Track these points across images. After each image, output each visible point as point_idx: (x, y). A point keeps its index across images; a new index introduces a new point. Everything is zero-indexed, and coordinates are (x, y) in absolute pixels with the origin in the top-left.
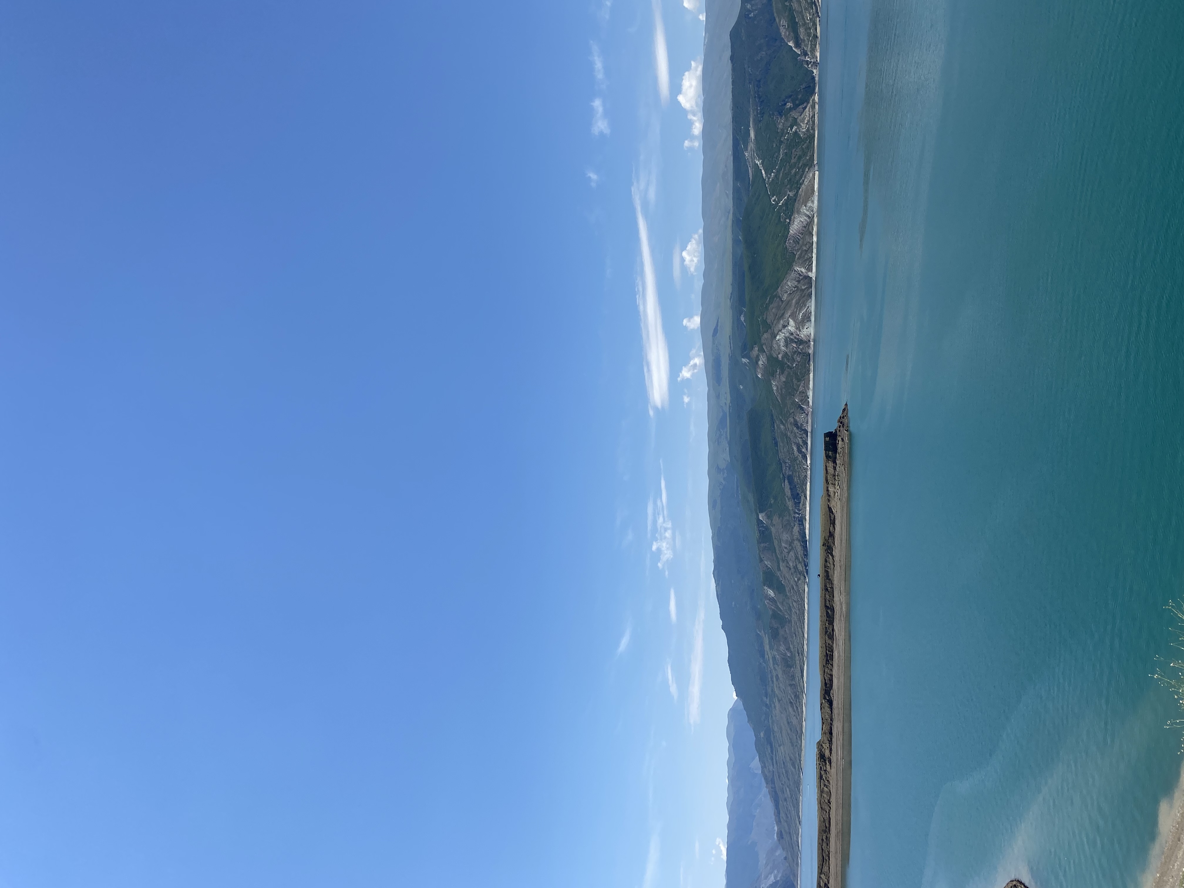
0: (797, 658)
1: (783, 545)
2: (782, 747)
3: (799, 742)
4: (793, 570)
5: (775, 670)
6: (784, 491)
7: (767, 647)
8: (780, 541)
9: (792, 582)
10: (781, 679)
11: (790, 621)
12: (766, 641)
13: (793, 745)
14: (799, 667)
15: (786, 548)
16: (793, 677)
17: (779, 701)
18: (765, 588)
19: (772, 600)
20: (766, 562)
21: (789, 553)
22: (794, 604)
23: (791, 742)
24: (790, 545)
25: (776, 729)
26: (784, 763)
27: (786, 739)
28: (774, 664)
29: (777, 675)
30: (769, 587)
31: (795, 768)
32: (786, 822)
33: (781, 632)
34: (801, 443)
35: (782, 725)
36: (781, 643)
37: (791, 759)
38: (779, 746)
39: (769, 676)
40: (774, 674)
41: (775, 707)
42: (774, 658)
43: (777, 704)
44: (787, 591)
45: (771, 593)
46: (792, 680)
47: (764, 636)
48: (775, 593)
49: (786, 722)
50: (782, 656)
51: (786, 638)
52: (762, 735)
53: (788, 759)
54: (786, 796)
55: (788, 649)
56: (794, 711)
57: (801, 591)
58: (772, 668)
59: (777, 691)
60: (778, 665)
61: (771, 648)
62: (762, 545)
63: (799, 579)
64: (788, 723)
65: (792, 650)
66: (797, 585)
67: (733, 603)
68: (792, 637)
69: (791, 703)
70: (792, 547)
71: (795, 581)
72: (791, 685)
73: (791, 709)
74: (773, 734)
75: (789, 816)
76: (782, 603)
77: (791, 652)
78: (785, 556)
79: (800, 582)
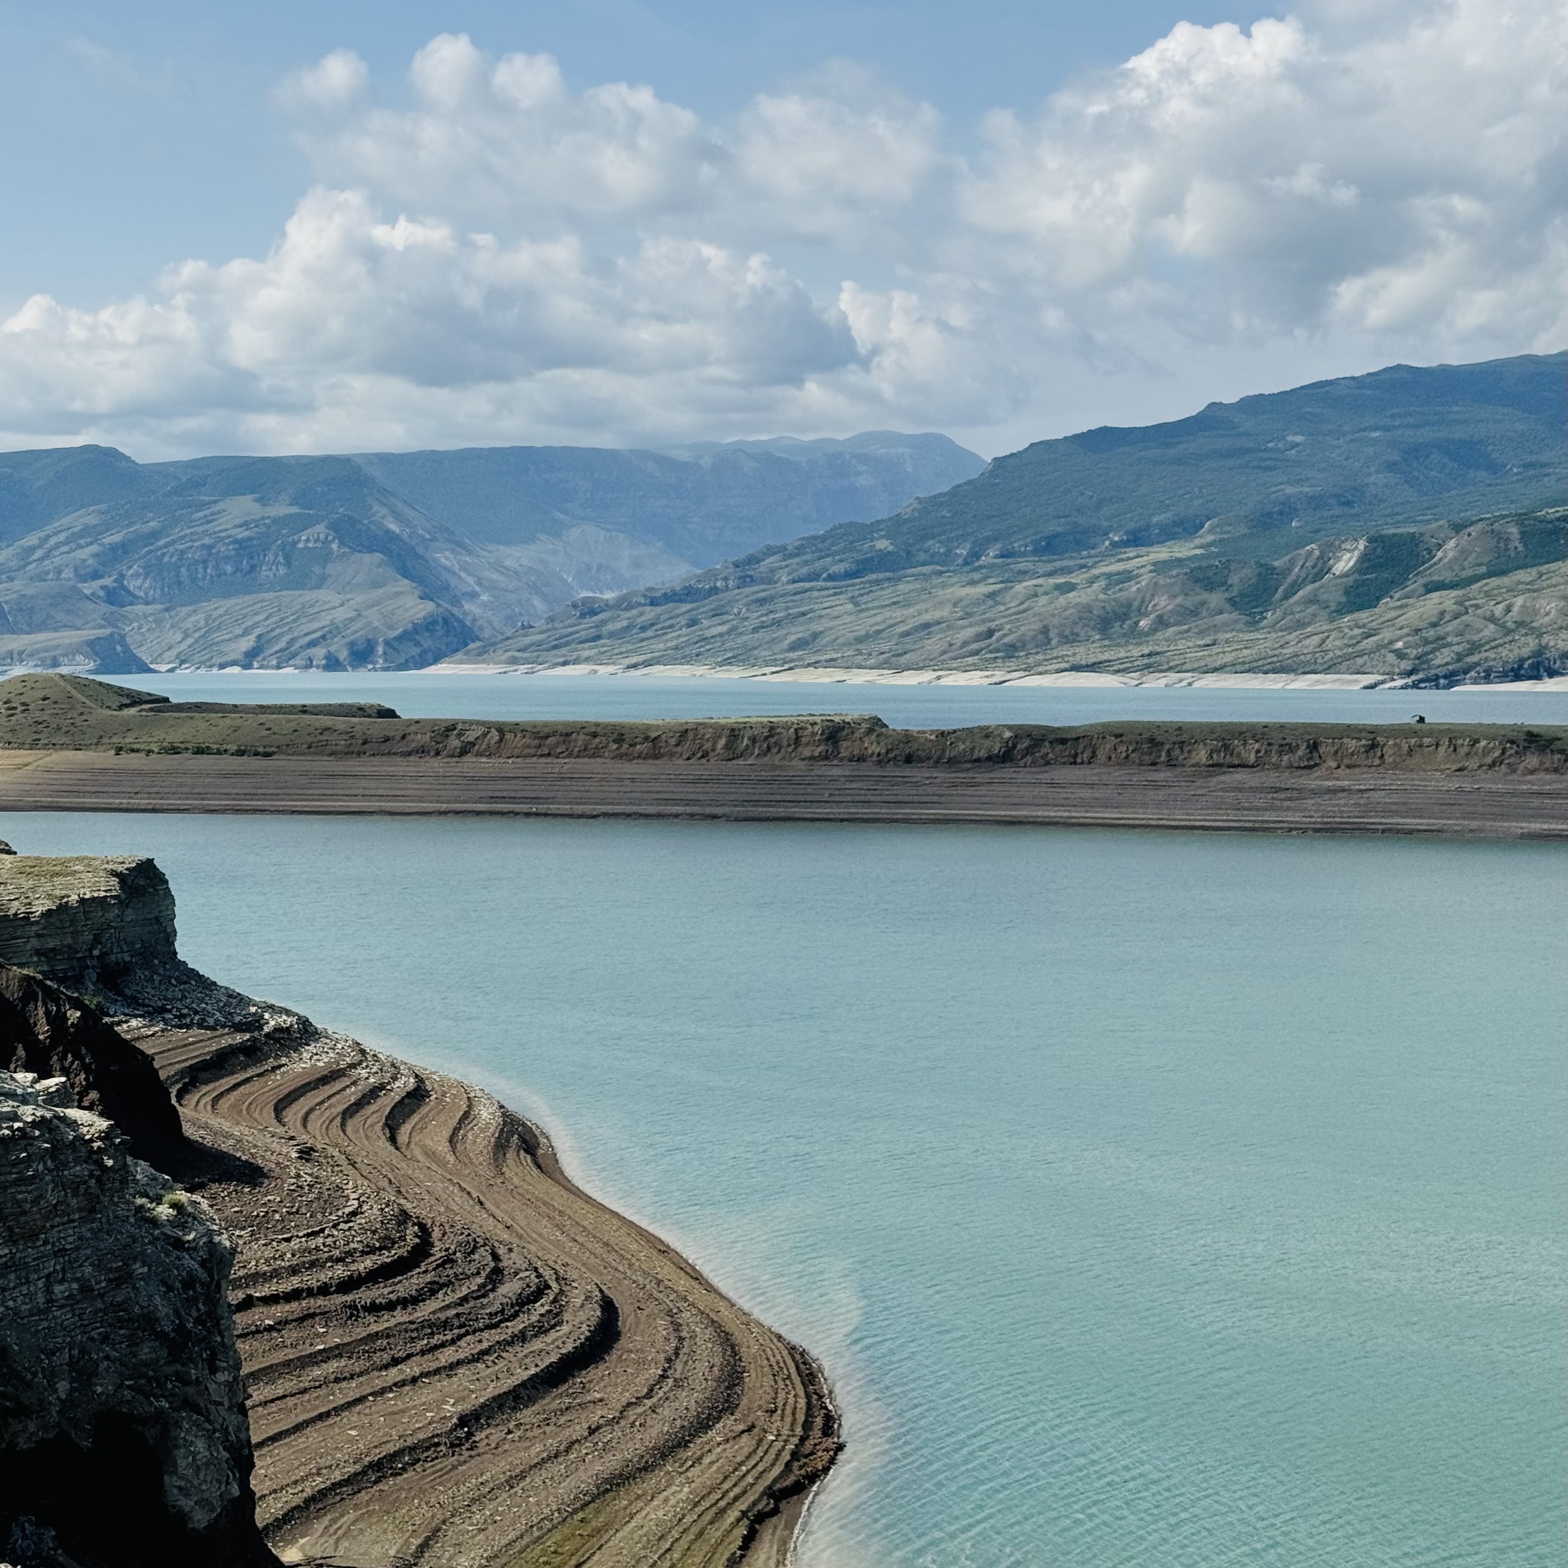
0: (1136, 652)
1: (1519, 601)
2: (850, 607)
3: (871, 662)
4: (1431, 634)
5: (1091, 582)
7: (1161, 553)
8: (1532, 589)
9: (1386, 635)
10: (1062, 600)
11: (1253, 624)
12: (1183, 550)
13: (859, 640)
14: (1106, 656)
15: (1508, 610)
16: (1070, 639)
17: (991, 595)
18: (1362, 545)
19: (1321, 570)
20: (1452, 543)
21: (1492, 619)
22: (1316, 640)
23: (867, 636)
24: (1520, 624)
25: (903, 587)
26: (804, 614)
27: (878, 618)
28: (1109, 576)
29: (1071, 587)
30: (1364, 558)
31: (792, 648)
32: (629, 627)
33: (1216, 599)
35: (920, 606)
36: (1179, 600)
37: (815, 636)
38: (853, 600)
39: (1068, 564)
40: (1074, 579)
41: (973, 583)
42: (1127, 577)
43: (982, 589)
44: (1356, 615)
45: (1345, 562)
46: (1061, 635)
47: (1198, 541)
48: (1346, 575)
49: (927, 618)
50: (1136, 604)
51: (1194, 613)
52: (884, 543)
53: (816, 627)
54: (706, 623)
55: (1161, 623)
56: (965, 644)
57: (1360, 661)
58: (1096, 572)
59: (1021, 588)
60: (1105, 590)
61: (1160, 567)
62: (1514, 530)
63: (1400, 655)
64: (926, 626)
65: (1159, 636)
66: (1379, 647)
67: (1299, 439)
68: (1201, 633)
69: (990, 633)
70: (1509, 632)
71: (1392, 642)
72: (1045, 631)
73: (969, 632)
74: (889, 579)
75: (649, 633)
76: (1312, 600)
77: (1152, 631)
78: (1477, 607)
79: (1391, 658)
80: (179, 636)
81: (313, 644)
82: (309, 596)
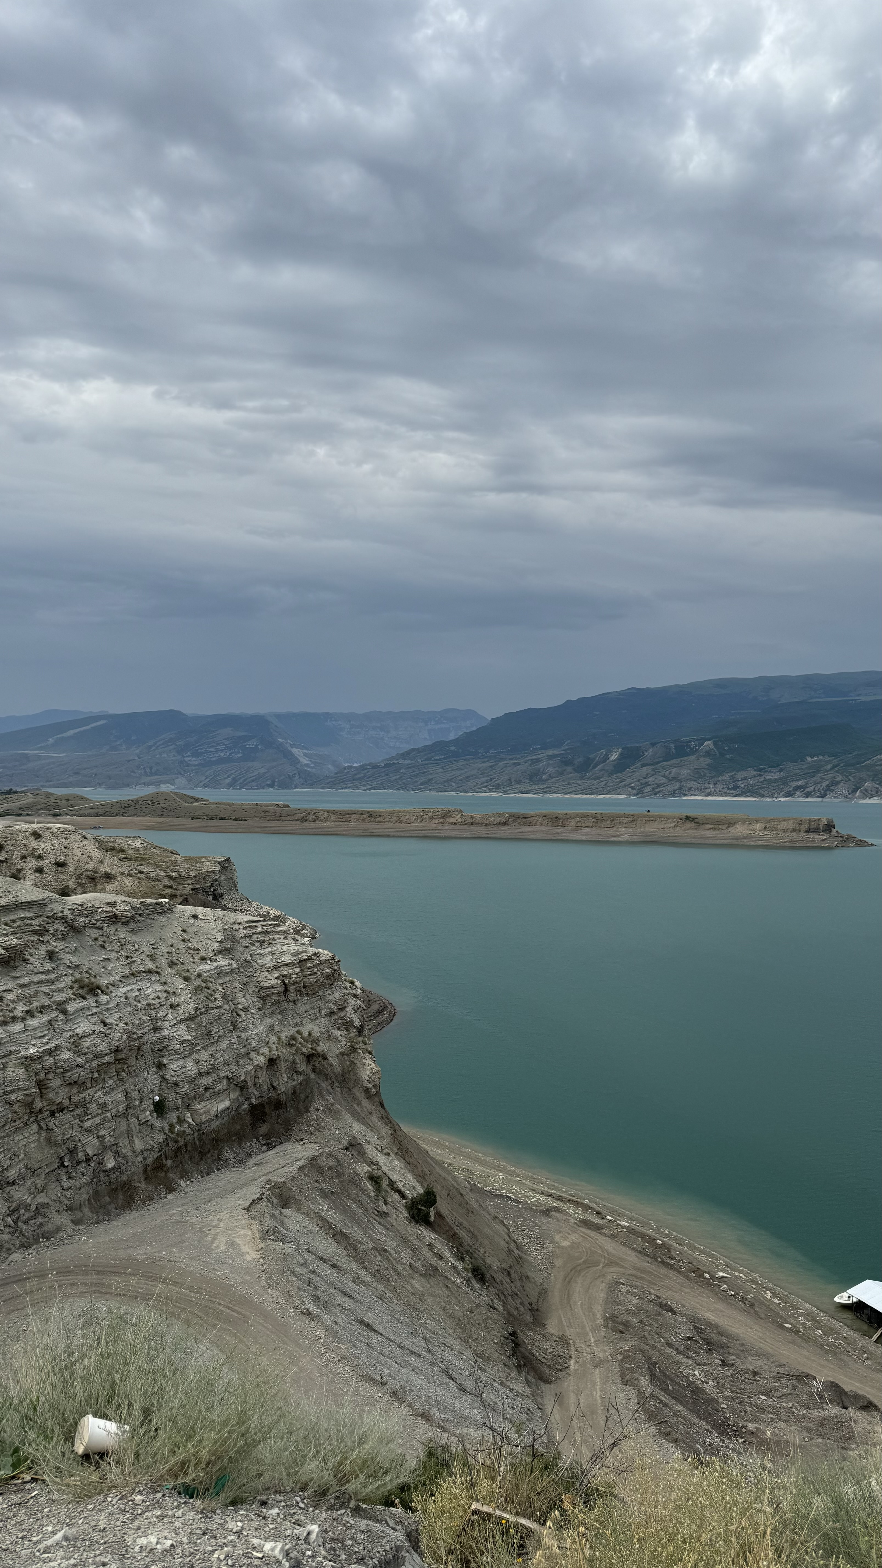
0: (541, 787)
1: (674, 770)
2: (441, 770)
3: (450, 789)
4: (644, 781)
5: (526, 762)
6: (743, 770)
7: (550, 752)
8: (678, 766)
9: (628, 781)
10: (515, 769)
11: (582, 778)
12: (557, 752)
13: (445, 782)
14: (531, 788)
15: (670, 773)
16: (519, 782)
17: (491, 767)
18: (620, 750)
19: (605, 759)
20: (651, 750)
21: (664, 776)
22: (604, 783)
23: (448, 780)
24: (674, 778)
25: (460, 763)
26: (425, 772)
27: (451, 774)
28: (532, 760)
29: (519, 764)
30: (621, 754)
31: (422, 784)
32: (364, 776)
33: (569, 769)
34: (807, 790)
35: (466, 770)
36: (556, 769)
37: (430, 780)
38: (442, 768)
39: (518, 756)
40: (520, 761)
41: (484, 762)
42: (538, 761)
43: (488, 764)
44: (618, 775)
45: (614, 757)
46: (515, 781)
47: (562, 748)
48: (614, 761)
49: (468, 774)
50: (542, 770)
51: (562, 774)
52: (453, 748)
53: (430, 777)
54: (391, 775)
55: (551, 777)
56: (482, 784)
57: (619, 790)
58: (527, 759)
59: (501, 764)
60: (530, 765)
61: (550, 757)
62: (672, 746)
63: (633, 788)
64: (468, 777)
65: (549, 781)
66: (625, 786)
67: (597, 713)
68: (564, 781)
70: (670, 780)
71: (630, 784)
72: (510, 780)
73: (484, 779)
74: (455, 761)
75: (371, 779)
76: (601, 770)
77: (547, 780)
78: (659, 772)
79: (630, 789)
80: (204, 778)
81: (253, 781)
82: (250, 764)
